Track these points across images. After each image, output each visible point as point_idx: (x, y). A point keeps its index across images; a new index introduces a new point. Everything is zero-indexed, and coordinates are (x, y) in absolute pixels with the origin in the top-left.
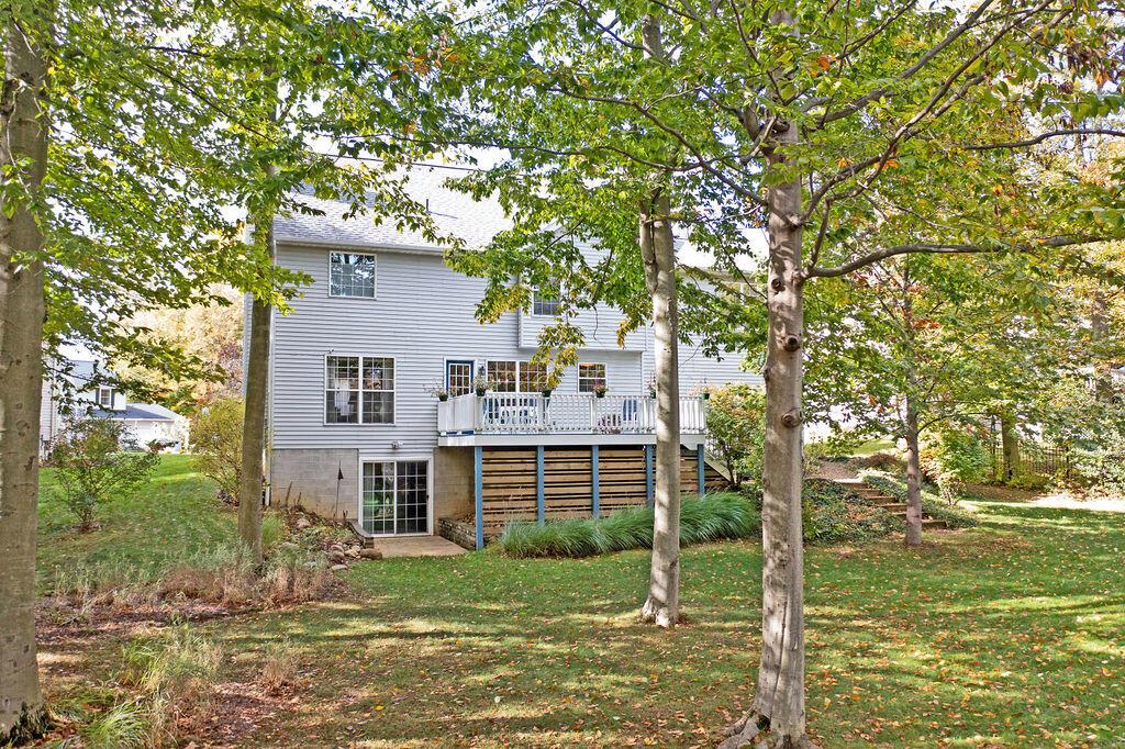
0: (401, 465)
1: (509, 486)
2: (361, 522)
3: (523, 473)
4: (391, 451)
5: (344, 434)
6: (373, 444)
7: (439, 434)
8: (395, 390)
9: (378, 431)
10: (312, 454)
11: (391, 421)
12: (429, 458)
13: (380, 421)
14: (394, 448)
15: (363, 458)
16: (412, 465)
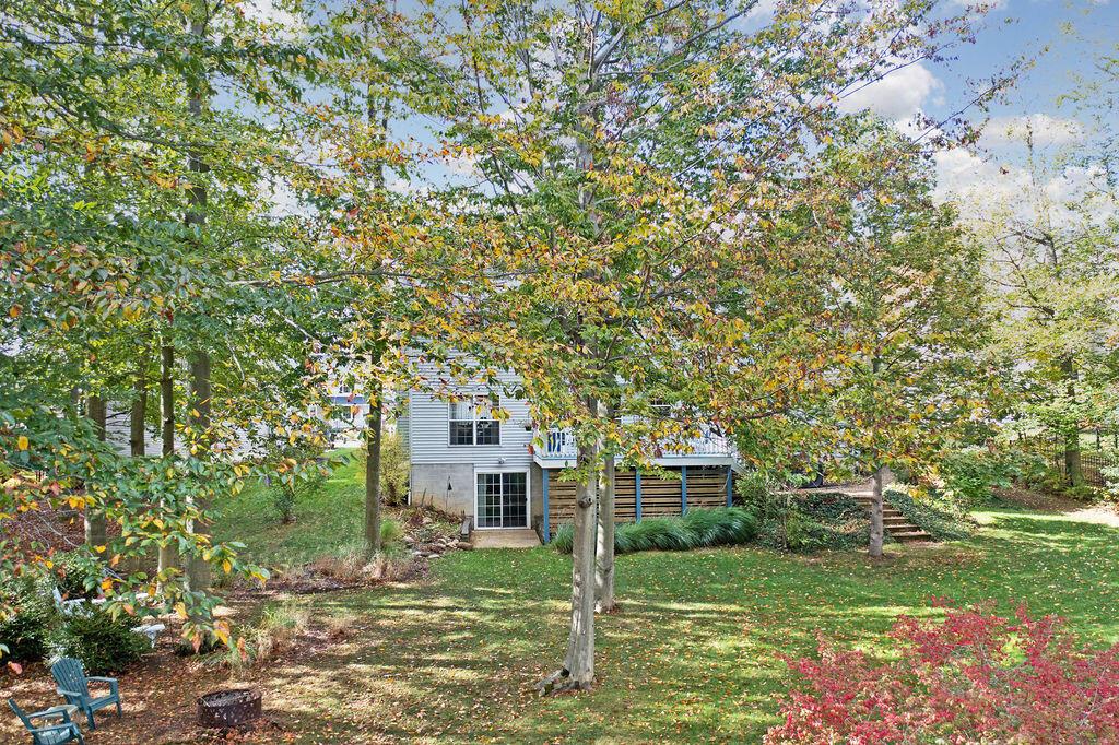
0: (506, 476)
2: (476, 518)
4: (498, 465)
5: (464, 453)
6: (485, 460)
9: (488, 451)
10: (440, 467)
11: (498, 443)
12: (527, 470)
13: (490, 443)
14: (500, 463)
15: (478, 471)
16: (514, 476)
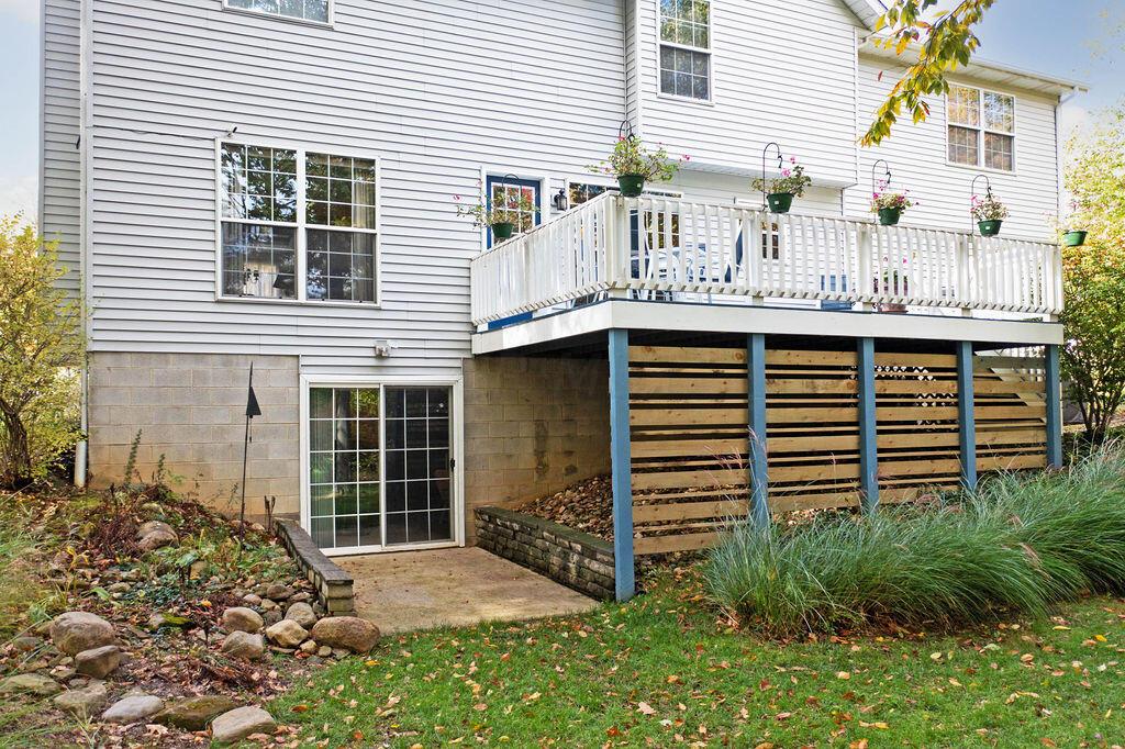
0: (395, 394)
1: (686, 433)
2: (305, 523)
3: (719, 400)
4: (373, 362)
6: (331, 347)
7: (474, 330)
8: (378, 230)
9: (344, 317)
10: (189, 366)
11: (371, 296)
12: (453, 378)
13: (346, 296)
14: (380, 356)
15: (310, 378)
16: (417, 394)
